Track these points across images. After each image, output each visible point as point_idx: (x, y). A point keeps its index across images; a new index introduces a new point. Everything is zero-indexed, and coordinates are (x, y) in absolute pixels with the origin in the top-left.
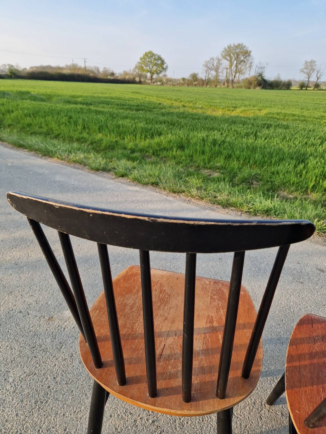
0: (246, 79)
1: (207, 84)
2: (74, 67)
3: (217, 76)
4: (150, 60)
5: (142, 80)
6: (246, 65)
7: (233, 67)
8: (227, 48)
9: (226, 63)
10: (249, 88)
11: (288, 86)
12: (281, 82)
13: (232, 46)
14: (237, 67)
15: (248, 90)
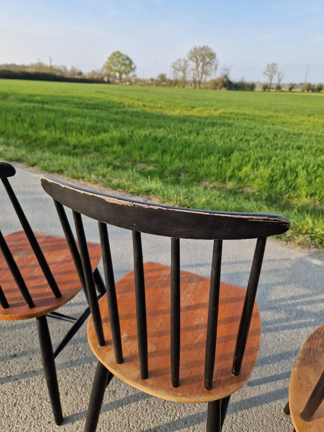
0: (213, 80)
1: (175, 85)
2: (40, 65)
3: (184, 77)
4: (118, 60)
5: (111, 80)
6: (212, 66)
7: (200, 68)
8: (193, 50)
9: (192, 64)
10: (215, 89)
11: (251, 87)
12: (245, 84)
13: (198, 48)
14: (203, 68)
15: (214, 91)
